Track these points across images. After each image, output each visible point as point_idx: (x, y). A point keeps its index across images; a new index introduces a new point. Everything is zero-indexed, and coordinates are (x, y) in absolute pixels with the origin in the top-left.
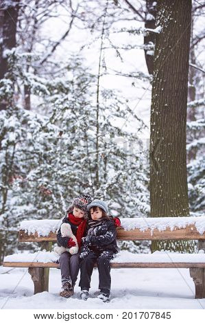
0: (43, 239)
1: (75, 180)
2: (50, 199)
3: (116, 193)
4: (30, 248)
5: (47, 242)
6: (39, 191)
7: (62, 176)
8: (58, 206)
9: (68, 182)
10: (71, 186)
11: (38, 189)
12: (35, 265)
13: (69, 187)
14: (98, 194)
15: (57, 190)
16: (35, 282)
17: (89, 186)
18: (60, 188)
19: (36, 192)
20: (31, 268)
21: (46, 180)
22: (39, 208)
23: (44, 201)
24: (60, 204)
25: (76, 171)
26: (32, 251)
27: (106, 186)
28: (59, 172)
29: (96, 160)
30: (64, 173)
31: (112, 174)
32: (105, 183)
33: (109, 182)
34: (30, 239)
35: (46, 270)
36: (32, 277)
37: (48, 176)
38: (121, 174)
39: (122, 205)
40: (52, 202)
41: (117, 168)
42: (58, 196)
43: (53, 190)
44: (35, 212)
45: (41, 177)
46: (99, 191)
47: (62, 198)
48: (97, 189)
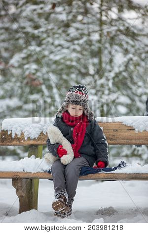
0: (32, 142)
2: (40, 91)
3: (125, 84)
4: (14, 154)
5: (36, 146)
6: (25, 81)
7: (56, 62)
8: (49, 100)
9: (62, 69)
10: (68, 75)
11: (24, 78)
12: (21, 176)
13: (65, 77)
14: (102, 86)
15: (48, 80)
16: (20, 197)
17: (90, 75)
18: (53, 78)
19: (22, 82)
20: (16, 180)
21: (34, 66)
22: (26, 102)
23: (31, 93)
24: (52, 97)
25: (74, 55)
26: (16, 157)
27: (112, 75)
28: (52, 57)
29: (99, 41)
30: (57, 58)
31: (120, 59)
32: (110, 71)
33: (117, 70)
34: (15, 142)
35: (35, 181)
36: (17, 191)
37: (37, 61)
38: (131, 59)
39: (133, 100)
40: (43, 95)
41: (126, 52)
42: (50, 88)
43: (44, 79)
44: (20, 108)
45: (28, 63)
46: (103, 81)
47: (55, 90)
48: (101, 78)
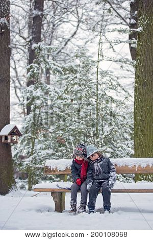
0: (61, 173)
1: (82, 132)
2: (64, 145)
3: (110, 142)
4: (51, 179)
5: (64, 175)
7: (73, 130)
8: (70, 150)
9: (77, 134)
10: (79, 137)
11: (56, 139)
12: (56, 191)
13: (77, 137)
14: (98, 142)
15: (69, 139)
16: (56, 202)
17: (91, 137)
18: (72, 138)
19: (55, 141)
20: (53, 193)
21: (61, 132)
22: (57, 152)
23: (60, 147)
24: (71, 149)
25: (82, 126)
26: (52, 181)
27: (104, 136)
28: (71, 127)
29: (97, 119)
30: (74, 128)
31: (107, 129)
32: (102, 135)
33: (106, 134)
34: (52, 173)
35: (63, 194)
36: (54, 199)
37: (63, 130)
38: (114, 128)
39: (114, 150)
40: (66, 148)
41: (111, 124)
42: (70, 143)
43: (67, 139)
44: (53, 154)
45: (59, 130)
46: (98, 140)
47: (73, 145)
48: (97, 139)
